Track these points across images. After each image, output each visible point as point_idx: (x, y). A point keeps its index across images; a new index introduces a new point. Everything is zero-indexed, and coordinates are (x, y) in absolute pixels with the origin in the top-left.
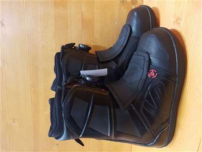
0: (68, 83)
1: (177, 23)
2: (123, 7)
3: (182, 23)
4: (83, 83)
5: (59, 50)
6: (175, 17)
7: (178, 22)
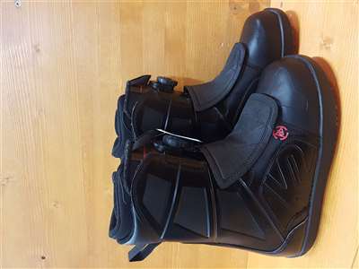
0: (134, 148)
1: (327, 48)
2: (235, 17)
3: (334, 47)
4: (160, 149)
5: (123, 92)
6: (322, 36)
7: (328, 46)
